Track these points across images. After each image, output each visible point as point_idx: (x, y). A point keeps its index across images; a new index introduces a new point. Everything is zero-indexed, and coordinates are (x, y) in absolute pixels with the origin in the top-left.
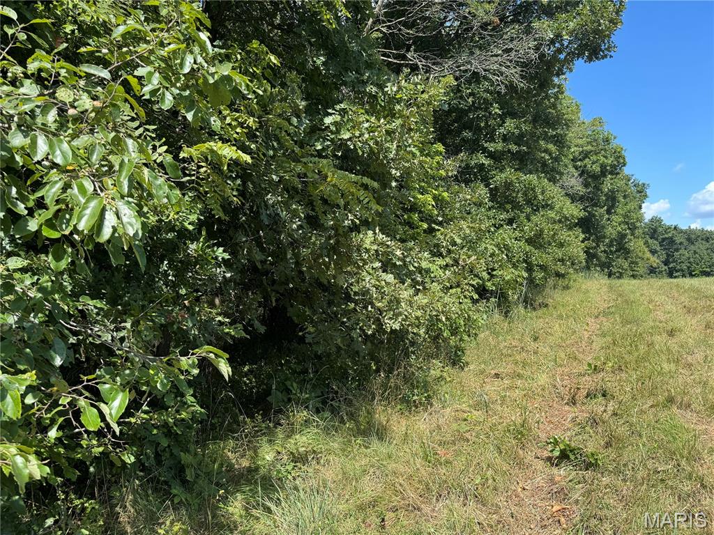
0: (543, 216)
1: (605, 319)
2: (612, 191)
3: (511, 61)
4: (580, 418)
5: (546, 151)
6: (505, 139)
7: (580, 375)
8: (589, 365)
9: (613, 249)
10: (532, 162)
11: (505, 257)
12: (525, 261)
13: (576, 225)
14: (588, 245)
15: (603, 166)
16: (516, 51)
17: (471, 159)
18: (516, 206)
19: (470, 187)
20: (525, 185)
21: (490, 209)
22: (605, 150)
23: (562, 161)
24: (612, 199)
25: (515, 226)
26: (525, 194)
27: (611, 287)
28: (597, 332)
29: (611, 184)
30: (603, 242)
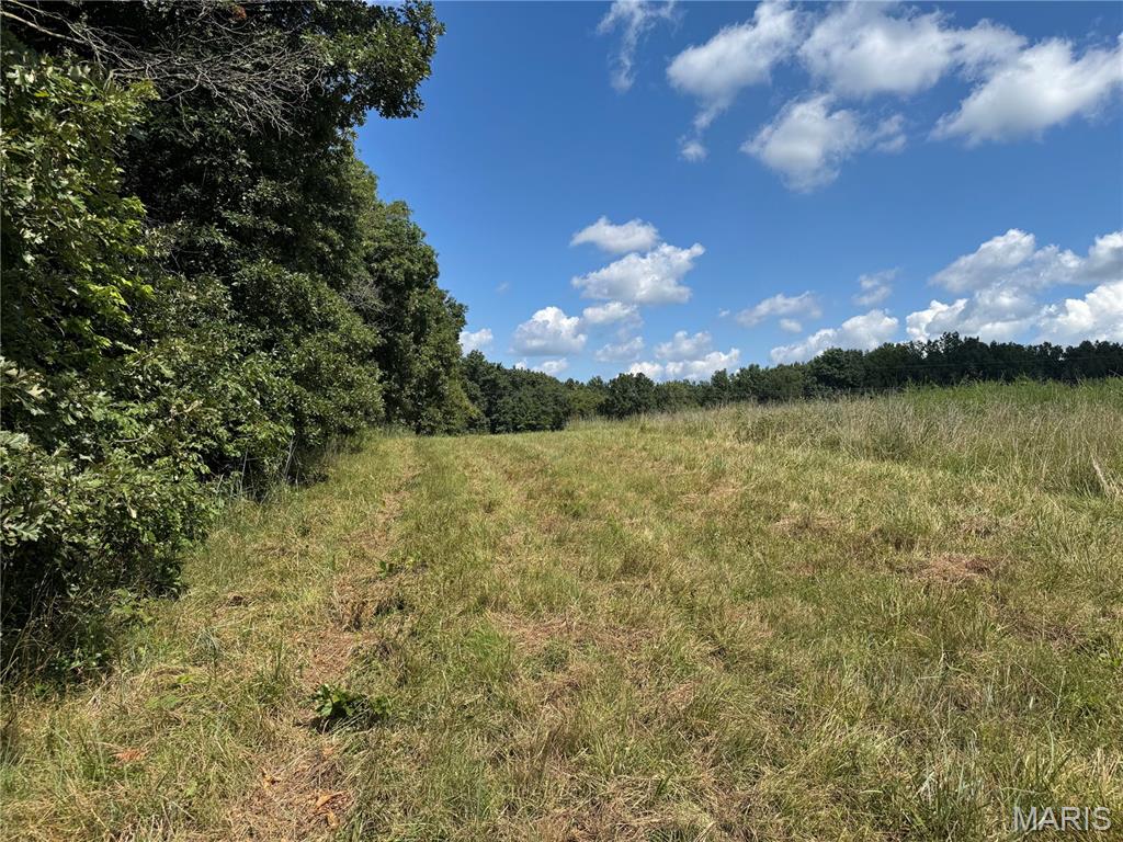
0: (319, 340)
1: (407, 495)
2: (420, 311)
3: (266, 86)
4: (365, 648)
5: (325, 239)
6: (259, 208)
7: (369, 581)
8: (383, 564)
9: (423, 393)
10: (303, 253)
11: (258, 403)
12: (291, 409)
13: (370, 356)
14: (388, 387)
15: (408, 274)
16: (275, 71)
17: (199, 234)
18: (277, 320)
19: (196, 281)
20: (290, 289)
21: (232, 321)
22: (411, 251)
23: (349, 259)
24: (420, 321)
25: (275, 353)
26: (291, 303)
27: (418, 448)
28: (396, 514)
29: (420, 301)
30: (409, 383)
